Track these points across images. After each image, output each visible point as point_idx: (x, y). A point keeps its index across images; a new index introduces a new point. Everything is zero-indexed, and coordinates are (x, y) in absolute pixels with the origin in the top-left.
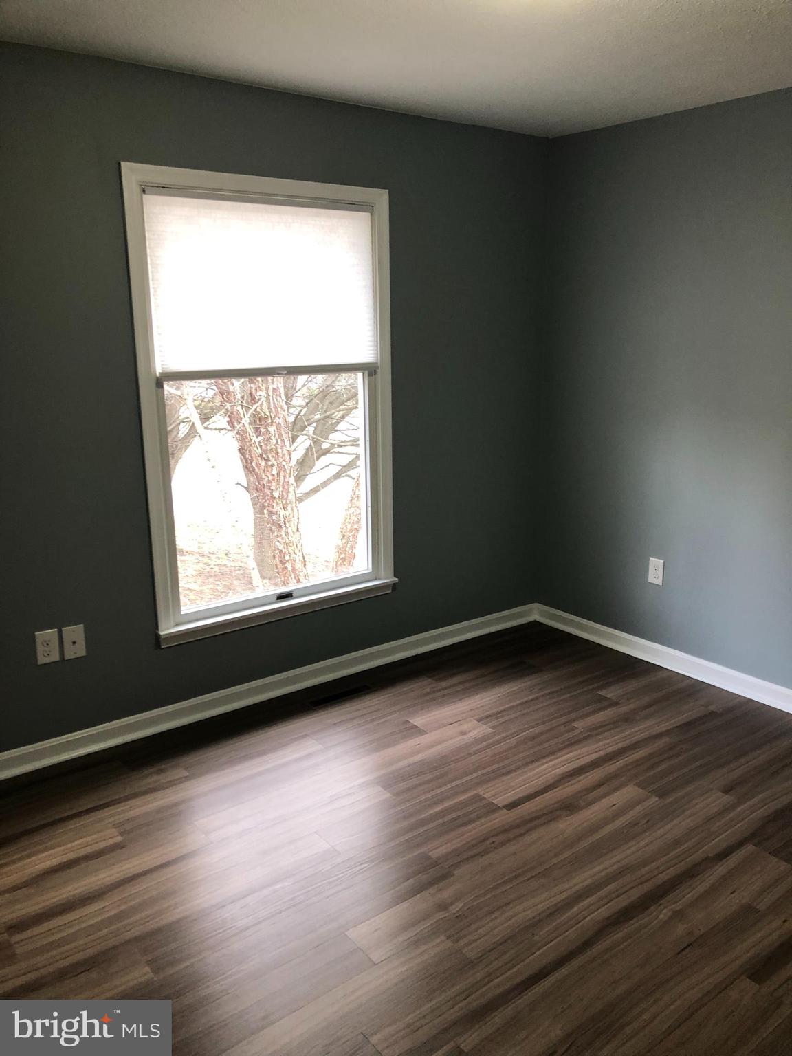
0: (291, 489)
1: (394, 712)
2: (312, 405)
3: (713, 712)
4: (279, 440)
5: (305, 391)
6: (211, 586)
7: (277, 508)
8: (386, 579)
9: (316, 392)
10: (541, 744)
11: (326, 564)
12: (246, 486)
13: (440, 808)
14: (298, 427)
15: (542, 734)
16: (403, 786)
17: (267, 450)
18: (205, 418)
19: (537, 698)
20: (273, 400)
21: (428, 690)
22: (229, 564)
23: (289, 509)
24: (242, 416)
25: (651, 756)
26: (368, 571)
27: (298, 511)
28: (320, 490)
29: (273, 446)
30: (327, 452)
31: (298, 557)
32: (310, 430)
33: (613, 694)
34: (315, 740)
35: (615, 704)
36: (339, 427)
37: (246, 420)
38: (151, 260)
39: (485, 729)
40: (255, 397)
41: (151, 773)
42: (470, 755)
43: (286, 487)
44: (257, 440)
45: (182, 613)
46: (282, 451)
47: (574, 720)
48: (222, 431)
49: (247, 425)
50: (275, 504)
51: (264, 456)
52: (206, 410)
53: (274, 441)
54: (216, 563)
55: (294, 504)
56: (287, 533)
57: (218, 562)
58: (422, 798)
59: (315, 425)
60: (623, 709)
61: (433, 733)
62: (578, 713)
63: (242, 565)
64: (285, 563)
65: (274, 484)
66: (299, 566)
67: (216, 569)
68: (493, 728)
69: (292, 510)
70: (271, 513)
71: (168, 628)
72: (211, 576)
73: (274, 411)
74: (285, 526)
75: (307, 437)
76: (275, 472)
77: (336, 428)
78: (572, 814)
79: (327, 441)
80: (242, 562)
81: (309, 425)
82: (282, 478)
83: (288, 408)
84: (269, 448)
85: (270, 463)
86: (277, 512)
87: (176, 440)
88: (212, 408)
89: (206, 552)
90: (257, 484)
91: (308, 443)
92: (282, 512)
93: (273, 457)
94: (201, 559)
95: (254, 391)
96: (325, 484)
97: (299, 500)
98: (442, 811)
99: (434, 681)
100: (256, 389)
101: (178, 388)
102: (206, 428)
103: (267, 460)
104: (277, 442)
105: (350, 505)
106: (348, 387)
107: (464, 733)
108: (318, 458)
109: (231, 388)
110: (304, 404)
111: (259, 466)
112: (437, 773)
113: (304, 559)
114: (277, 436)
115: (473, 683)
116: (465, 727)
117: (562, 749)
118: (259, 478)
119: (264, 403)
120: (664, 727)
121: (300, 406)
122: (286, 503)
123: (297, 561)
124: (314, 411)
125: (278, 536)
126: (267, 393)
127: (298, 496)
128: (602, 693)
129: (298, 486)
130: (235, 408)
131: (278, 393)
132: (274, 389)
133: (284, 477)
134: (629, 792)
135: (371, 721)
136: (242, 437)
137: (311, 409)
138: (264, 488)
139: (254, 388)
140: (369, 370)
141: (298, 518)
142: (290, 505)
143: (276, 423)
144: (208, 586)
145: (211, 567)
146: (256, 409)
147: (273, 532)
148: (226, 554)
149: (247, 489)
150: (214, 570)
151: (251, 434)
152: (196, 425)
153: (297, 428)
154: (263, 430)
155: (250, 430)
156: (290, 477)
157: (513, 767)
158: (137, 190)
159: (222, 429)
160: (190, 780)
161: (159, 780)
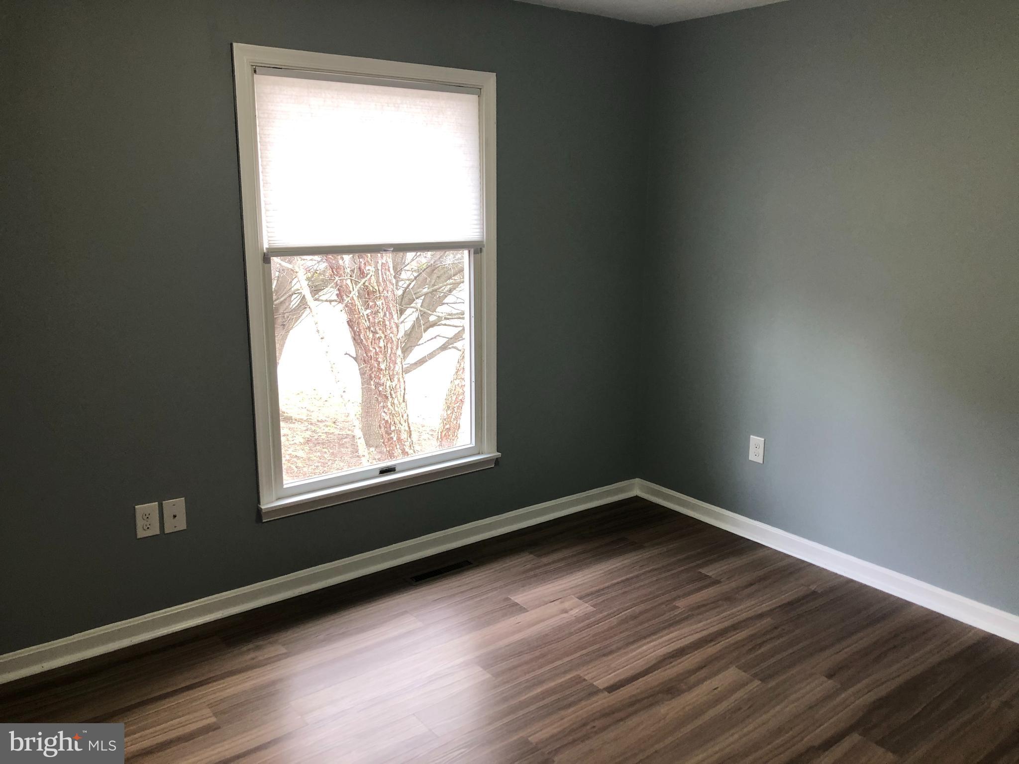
0: (399, 360)
1: (496, 589)
2: (420, 278)
3: (814, 592)
4: (387, 313)
5: (414, 265)
6: (319, 454)
7: (383, 380)
8: (489, 453)
9: (424, 267)
10: (641, 624)
11: (431, 433)
12: (355, 356)
13: (539, 690)
14: (406, 300)
15: (641, 613)
16: (505, 665)
17: (375, 323)
18: (315, 290)
19: (637, 576)
20: (382, 274)
21: (529, 566)
22: (337, 432)
23: (396, 379)
24: (351, 289)
25: (752, 637)
26: (471, 446)
27: (404, 382)
28: (427, 361)
29: (380, 319)
30: (434, 324)
31: (404, 427)
32: (419, 302)
33: (714, 572)
34: (415, 617)
35: (716, 582)
36: (446, 301)
37: (354, 294)
38: (261, 138)
39: (586, 608)
40: (363, 272)
41: (249, 650)
42: (571, 634)
43: (393, 359)
44: (365, 313)
45: (285, 486)
46: (390, 323)
47: (674, 599)
48: (333, 303)
49: (355, 298)
50: (382, 376)
51: (372, 329)
52: (318, 282)
53: (381, 315)
54: (324, 431)
55: (401, 376)
56: (393, 404)
57: (326, 430)
58: (522, 679)
59: (423, 298)
60: (725, 587)
61: (533, 612)
62: (679, 592)
63: (349, 433)
64: (391, 434)
65: (381, 356)
66: (404, 436)
67: (324, 436)
68: (594, 606)
69: (399, 380)
70: (377, 385)
71: (269, 502)
72: (319, 443)
73: (382, 285)
74: (392, 397)
75: (414, 310)
76: (382, 344)
77: (444, 301)
78: (673, 698)
79: (434, 313)
80: (349, 430)
81: (417, 298)
82: (389, 351)
83: (397, 282)
84: (377, 321)
85: (378, 336)
86: (383, 383)
87: (287, 311)
88: (322, 280)
89: (314, 420)
90: (365, 355)
91: (415, 315)
92: (389, 383)
93: (380, 329)
94: (310, 426)
95: (362, 265)
96: (432, 355)
97: (406, 371)
98: (543, 693)
99: (535, 557)
100: (365, 264)
101: (290, 262)
102: (316, 300)
103: (375, 333)
104: (385, 315)
105: (455, 376)
106: (456, 262)
107: (565, 611)
108: (425, 331)
109: (341, 262)
110: (412, 277)
111: (367, 339)
112: (537, 653)
113: (409, 428)
114: (385, 308)
115: (575, 559)
116: (567, 605)
117: (664, 628)
118: (367, 351)
119: (373, 277)
120: (765, 607)
121: (408, 280)
122: (393, 374)
123: (403, 431)
124: (422, 285)
125: (384, 407)
126: (376, 267)
127: (404, 366)
128: (704, 571)
129: (404, 358)
130: (344, 281)
131: (387, 268)
132: (382, 263)
133: (392, 348)
134: (731, 675)
135: (472, 598)
136: (351, 310)
137: (419, 283)
138: (371, 360)
139: (363, 263)
140: (475, 248)
141: (405, 389)
142: (396, 376)
143: (384, 296)
144: (315, 454)
145: (319, 434)
146: (364, 283)
147: (379, 403)
148: (334, 422)
149: (355, 359)
150: (322, 437)
151: (360, 307)
152: (306, 297)
153: (405, 302)
154: (371, 304)
155: (358, 303)
156: (397, 348)
157: (614, 647)
158: (248, 70)
159: (333, 301)
160: (288, 657)
161: (256, 657)
